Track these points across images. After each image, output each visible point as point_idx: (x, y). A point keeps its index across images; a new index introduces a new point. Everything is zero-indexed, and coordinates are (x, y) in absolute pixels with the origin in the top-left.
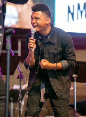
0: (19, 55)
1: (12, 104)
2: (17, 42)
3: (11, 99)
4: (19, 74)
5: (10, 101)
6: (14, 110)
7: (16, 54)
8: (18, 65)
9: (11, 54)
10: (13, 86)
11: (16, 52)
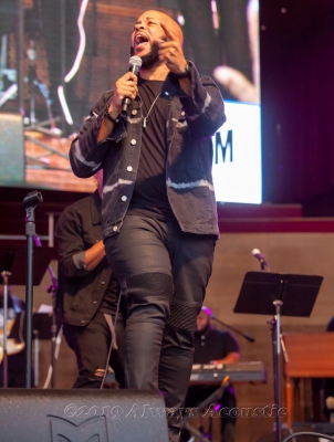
0: (51, 244)
1: (37, 342)
2: (47, 218)
3: (36, 332)
4: (51, 284)
5: (33, 337)
6: (41, 354)
7: (45, 243)
8: (50, 266)
9: (34, 242)
10: (38, 307)
11: (45, 238)
